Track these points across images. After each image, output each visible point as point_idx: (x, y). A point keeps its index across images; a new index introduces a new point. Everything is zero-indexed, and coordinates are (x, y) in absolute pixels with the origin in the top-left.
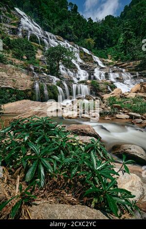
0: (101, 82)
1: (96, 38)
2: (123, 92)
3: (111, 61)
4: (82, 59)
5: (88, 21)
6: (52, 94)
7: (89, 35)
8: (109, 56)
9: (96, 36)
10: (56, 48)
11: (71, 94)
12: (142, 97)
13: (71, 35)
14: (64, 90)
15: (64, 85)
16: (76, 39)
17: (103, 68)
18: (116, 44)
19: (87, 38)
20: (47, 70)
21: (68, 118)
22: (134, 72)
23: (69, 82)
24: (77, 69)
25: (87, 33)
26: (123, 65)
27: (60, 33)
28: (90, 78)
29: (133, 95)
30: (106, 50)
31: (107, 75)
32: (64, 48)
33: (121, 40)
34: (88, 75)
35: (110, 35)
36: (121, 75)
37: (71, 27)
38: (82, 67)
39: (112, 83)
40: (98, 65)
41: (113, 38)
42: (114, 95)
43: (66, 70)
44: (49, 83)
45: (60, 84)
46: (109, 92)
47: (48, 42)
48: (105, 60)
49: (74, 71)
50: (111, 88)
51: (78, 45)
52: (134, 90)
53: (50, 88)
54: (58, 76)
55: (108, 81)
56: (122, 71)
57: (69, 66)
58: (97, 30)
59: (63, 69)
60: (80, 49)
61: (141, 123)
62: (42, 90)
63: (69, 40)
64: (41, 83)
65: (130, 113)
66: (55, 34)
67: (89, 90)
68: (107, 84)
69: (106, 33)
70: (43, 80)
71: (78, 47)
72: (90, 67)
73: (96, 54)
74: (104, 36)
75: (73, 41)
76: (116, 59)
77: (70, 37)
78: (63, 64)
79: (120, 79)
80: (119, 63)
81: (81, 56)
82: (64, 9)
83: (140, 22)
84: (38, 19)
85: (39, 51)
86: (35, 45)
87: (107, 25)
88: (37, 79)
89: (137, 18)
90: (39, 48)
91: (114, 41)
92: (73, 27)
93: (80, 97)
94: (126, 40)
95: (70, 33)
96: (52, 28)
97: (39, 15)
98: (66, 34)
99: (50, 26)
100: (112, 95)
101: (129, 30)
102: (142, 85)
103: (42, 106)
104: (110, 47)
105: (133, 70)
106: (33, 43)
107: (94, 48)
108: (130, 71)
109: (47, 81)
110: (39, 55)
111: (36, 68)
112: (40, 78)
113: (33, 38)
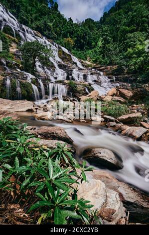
0: (79, 83)
1: (76, 39)
2: (100, 95)
3: (89, 63)
4: (60, 58)
5: (68, 20)
6: (26, 93)
7: (69, 34)
8: (88, 58)
9: (76, 37)
10: (32, 43)
11: (47, 93)
12: (118, 101)
13: (50, 32)
14: (39, 89)
15: (39, 83)
16: (55, 37)
17: (81, 69)
18: (95, 47)
19: (67, 37)
20: (21, 66)
21: (41, 119)
22: (111, 76)
23: (46, 80)
24: (55, 68)
25: (67, 32)
26: (101, 68)
27: (38, 29)
28: (68, 78)
29: (109, 98)
30: (85, 51)
31: (85, 77)
32: (42, 45)
33: (100, 43)
34: (66, 75)
35: (89, 37)
36: (99, 78)
37: (51, 24)
38: (60, 66)
39: (90, 85)
40: (77, 65)
41: (93, 41)
42: (91, 97)
43: (43, 68)
44: (22, 80)
45: (36, 82)
46: (87, 94)
47: (25, 36)
48: (84, 61)
49: (52, 70)
50: (89, 89)
51: (57, 44)
52: (111, 93)
53: (23, 86)
54: (33, 74)
55: (86, 83)
56: (100, 74)
57: (46, 63)
58: (77, 31)
59: (39, 66)
60: (59, 47)
61: (114, 126)
62: (13, 88)
63: (48, 37)
64: (13, 80)
65: (105, 116)
66: (32, 28)
67: (67, 90)
68: (85, 86)
69: (86, 35)
70: (16, 76)
71: (57, 46)
72: (69, 67)
73: (75, 54)
74: (84, 38)
75: (52, 38)
76: (95, 62)
77: (49, 34)
78: (40, 61)
79: (97, 82)
80: (97, 66)
81: (59, 55)
82: (44, 5)
83: (117, 29)
84: (15, 11)
85: (13, 45)
86: (10, 38)
87: (87, 28)
88: (9, 74)
89: (114, 25)
90: (14, 41)
91: (94, 44)
92: (52, 24)
93: (57, 97)
94: (104, 44)
95: (49, 30)
96: (30, 22)
97: (15, 6)
98: (45, 31)
99: (27, 20)
100: (89, 97)
101: (107, 35)
102: (118, 89)
103: (12, 105)
104: (88, 49)
105: (110, 74)
106: (7, 35)
107: (73, 49)
108: (108, 74)
109: (21, 78)
110: (13, 49)
111: (9, 62)
112: (12, 74)
113: (8, 30)
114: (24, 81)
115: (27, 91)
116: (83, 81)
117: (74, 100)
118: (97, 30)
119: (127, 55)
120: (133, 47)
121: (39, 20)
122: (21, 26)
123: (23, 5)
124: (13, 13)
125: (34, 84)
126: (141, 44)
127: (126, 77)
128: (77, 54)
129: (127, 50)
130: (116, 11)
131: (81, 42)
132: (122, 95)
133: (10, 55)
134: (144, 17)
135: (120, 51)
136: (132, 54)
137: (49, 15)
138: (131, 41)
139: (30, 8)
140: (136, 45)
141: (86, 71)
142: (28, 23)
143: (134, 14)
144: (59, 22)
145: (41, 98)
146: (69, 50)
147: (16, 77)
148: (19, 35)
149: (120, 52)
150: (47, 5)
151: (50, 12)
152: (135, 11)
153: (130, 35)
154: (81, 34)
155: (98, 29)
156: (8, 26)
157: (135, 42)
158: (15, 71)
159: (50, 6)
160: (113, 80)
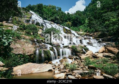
1: (72, 21)
3: (82, 33)
6: (47, 57)
7: (68, 20)
8: (81, 30)
11: (59, 55)
13: (58, 21)
14: (54, 53)
15: (54, 50)
16: (61, 23)
17: (78, 37)
19: (67, 22)
20: (44, 41)
22: (98, 39)
23: (58, 47)
26: (90, 35)
27: (52, 20)
30: (79, 27)
33: (87, 21)
35: (80, 19)
36: (90, 41)
37: (58, 17)
39: (85, 46)
45: (52, 49)
46: (84, 53)
47: (45, 25)
48: (78, 32)
50: (85, 50)
51: (62, 25)
52: (101, 51)
53: (46, 52)
55: (82, 45)
56: (90, 38)
58: (72, 18)
60: (63, 27)
62: (40, 54)
63: (57, 23)
64: (40, 50)
66: (49, 21)
68: (82, 47)
70: (42, 47)
71: (62, 27)
73: (73, 29)
74: (77, 20)
75: (59, 23)
76: (85, 31)
80: (87, 34)
81: (64, 31)
82: (54, 10)
83: (96, 13)
85: (40, 30)
86: (38, 27)
87: (78, 15)
88: (38, 46)
90: (40, 28)
91: (83, 22)
92: (59, 17)
93: (65, 57)
94: (90, 22)
96: (48, 18)
97: (41, 13)
98: (56, 21)
99: (47, 17)
100: (87, 56)
101: (90, 17)
102: (106, 47)
104: (80, 25)
105: (97, 38)
106: (37, 26)
107: (71, 26)
108: (95, 38)
109: (44, 48)
110: (40, 32)
111: (38, 40)
112: (39, 46)
113: (38, 24)
114: (46, 50)
115: (47, 55)
117: (77, 58)
118: (84, 15)
119: (106, 25)
120: (109, 20)
121: (52, 16)
123: (45, 12)
124: (40, 16)
125: (51, 50)
126: (113, 18)
127: (109, 38)
128: (74, 29)
129: (105, 23)
130: (92, 4)
131: (75, 22)
132: (110, 51)
134: (110, 4)
136: (109, 24)
137: (57, 13)
138: (107, 17)
139: (48, 12)
140: (110, 19)
141: (81, 38)
142: (47, 18)
143: (104, 4)
144: (62, 15)
145: (56, 58)
146: (69, 27)
148: (43, 25)
149: (100, 24)
150: (56, 9)
152: (104, 3)
153: (104, 14)
154: (75, 19)
155: (84, 14)
156: (38, 22)
157: (109, 17)
158: (41, 45)
159: (57, 9)
160: (100, 41)
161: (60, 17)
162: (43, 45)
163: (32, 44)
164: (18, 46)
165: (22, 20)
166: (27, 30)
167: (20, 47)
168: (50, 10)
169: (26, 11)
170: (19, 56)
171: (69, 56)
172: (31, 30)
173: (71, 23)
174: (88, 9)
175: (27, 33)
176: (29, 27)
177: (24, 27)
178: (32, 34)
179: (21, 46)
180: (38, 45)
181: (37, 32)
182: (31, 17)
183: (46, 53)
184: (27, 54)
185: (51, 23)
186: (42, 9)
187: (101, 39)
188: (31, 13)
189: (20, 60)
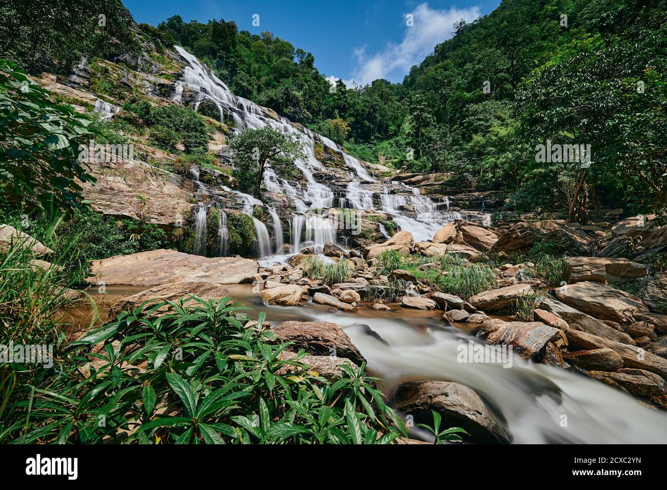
0: (362, 213)
1: (352, 119)
2: (417, 241)
3: (385, 169)
4: (318, 159)
6: (240, 240)
7: (336, 111)
8: (382, 159)
9: (352, 115)
10: (259, 133)
11: (288, 239)
12: (463, 255)
13: (297, 109)
14: (271, 229)
15: (271, 217)
16: (308, 119)
17: (367, 183)
18: (395, 134)
19: (333, 118)
20: (231, 179)
21: (278, 303)
22: (438, 196)
23: (286, 209)
24: (307, 181)
25: (334, 108)
26: (413, 179)
27: (271, 104)
28: (336, 204)
29: (439, 249)
30: (375, 145)
31: (377, 199)
32: (280, 135)
33: (407, 127)
34: (332, 196)
35: (383, 116)
36: (408, 201)
37: (298, 94)
38: (319, 177)
39: (390, 218)
40: (356, 174)
41: (390, 123)
42: (394, 247)
43: (280, 182)
44: (232, 211)
45: (262, 215)
46: (383, 239)
47: (243, 118)
48: (372, 165)
49: (299, 186)
50: (387, 229)
51: (312, 130)
52: (443, 237)
53: (235, 223)
54: (258, 195)
55: (381, 214)
56: (411, 192)
57: (287, 171)
58: (354, 104)
59: (271, 178)
60: (315, 138)
61: (464, 321)
62: (212, 228)
63: (292, 119)
64: (213, 209)
65: (436, 294)
66: (259, 103)
68: (378, 220)
69: (375, 111)
70: (220, 201)
71: (312, 135)
72: (338, 179)
73: (351, 151)
74: (370, 117)
75: (300, 121)
76: (397, 165)
77: (295, 112)
78: (273, 168)
79: (407, 210)
80: (404, 175)
81: (317, 154)
82: (284, 59)
83: (444, 98)
84: (225, 72)
85: (218, 136)
86: (211, 123)
87: (376, 97)
88: (203, 197)
89: (436, 90)
90: (220, 129)
91: (393, 128)
92: (301, 93)
93: (310, 248)
94: (418, 129)
95: (296, 104)
96: (255, 92)
97: (227, 64)
98: (286, 107)
99: (250, 87)
100: (390, 248)
101: (422, 110)
102: (459, 226)
103: (208, 269)
104: (382, 140)
105: (436, 192)
106: (207, 118)
107: (347, 139)
108: (431, 193)
109: (229, 205)
110: (217, 144)
111: (206, 172)
112: (211, 197)
113: (209, 109)
114: (236, 213)
115: (242, 235)
116: (374, 209)
117: (352, 255)
118: (399, 101)
119: (472, 148)
120: (486, 131)
121: (274, 87)
122: (237, 100)
123: (243, 62)
124: (222, 77)
125: (259, 218)
126: (502, 125)
127: (477, 199)
128: (355, 150)
129: (471, 139)
130: (438, 62)
131: (363, 126)
132: (471, 241)
133: (210, 157)
134: (501, 71)
135: (454, 140)
136: (484, 146)
137: (295, 76)
138: (479, 120)
139: (255, 66)
140: (490, 126)
141: (378, 187)
142: (250, 92)
143: (477, 67)
144: (316, 88)
145: (274, 250)
146: (338, 143)
147: (218, 204)
148: (231, 117)
149: (455, 142)
150: (292, 58)
151: (296, 71)
152: (479, 62)
153: (473, 107)
154: (363, 111)
155: (402, 98)
156: (209, 100)
157: (487, 121)
158: (217, 192)
159: (296, 60)
160: (445, 206)
161: (304, 95)
162: (225, 196)
163: (182, 186)
164: (114, 185)
165: (138, 82)
166: (160, 127)
167: (124, 187)
168: (265, 57)
169: (157, 44)
170: (120, 223)
171: (327, 246)
172: (177, 130)
173: (349, 125)
174: (420, 79)
175: (157, 140)
176: (169, 117)
177: (148, 113)
178: (181, 147)
179: (130, 186)
180: (207, 193)
181: (204, 144)
182: (179, 76)
183: (235, 226)
184: (153, 221)
185: (267, 116)
186: (234, 47)
187: (450, 199)
188: (183, 58)
189: (122, 241)
